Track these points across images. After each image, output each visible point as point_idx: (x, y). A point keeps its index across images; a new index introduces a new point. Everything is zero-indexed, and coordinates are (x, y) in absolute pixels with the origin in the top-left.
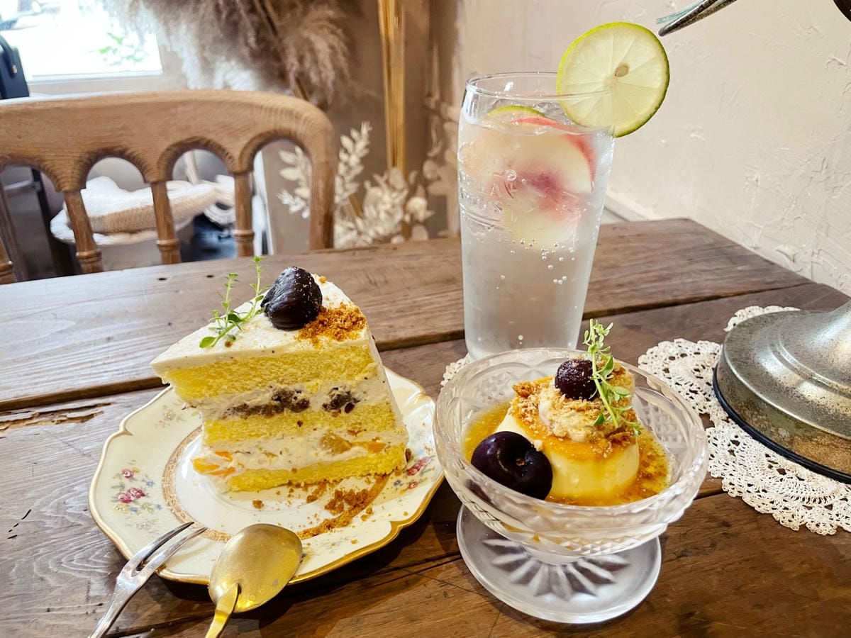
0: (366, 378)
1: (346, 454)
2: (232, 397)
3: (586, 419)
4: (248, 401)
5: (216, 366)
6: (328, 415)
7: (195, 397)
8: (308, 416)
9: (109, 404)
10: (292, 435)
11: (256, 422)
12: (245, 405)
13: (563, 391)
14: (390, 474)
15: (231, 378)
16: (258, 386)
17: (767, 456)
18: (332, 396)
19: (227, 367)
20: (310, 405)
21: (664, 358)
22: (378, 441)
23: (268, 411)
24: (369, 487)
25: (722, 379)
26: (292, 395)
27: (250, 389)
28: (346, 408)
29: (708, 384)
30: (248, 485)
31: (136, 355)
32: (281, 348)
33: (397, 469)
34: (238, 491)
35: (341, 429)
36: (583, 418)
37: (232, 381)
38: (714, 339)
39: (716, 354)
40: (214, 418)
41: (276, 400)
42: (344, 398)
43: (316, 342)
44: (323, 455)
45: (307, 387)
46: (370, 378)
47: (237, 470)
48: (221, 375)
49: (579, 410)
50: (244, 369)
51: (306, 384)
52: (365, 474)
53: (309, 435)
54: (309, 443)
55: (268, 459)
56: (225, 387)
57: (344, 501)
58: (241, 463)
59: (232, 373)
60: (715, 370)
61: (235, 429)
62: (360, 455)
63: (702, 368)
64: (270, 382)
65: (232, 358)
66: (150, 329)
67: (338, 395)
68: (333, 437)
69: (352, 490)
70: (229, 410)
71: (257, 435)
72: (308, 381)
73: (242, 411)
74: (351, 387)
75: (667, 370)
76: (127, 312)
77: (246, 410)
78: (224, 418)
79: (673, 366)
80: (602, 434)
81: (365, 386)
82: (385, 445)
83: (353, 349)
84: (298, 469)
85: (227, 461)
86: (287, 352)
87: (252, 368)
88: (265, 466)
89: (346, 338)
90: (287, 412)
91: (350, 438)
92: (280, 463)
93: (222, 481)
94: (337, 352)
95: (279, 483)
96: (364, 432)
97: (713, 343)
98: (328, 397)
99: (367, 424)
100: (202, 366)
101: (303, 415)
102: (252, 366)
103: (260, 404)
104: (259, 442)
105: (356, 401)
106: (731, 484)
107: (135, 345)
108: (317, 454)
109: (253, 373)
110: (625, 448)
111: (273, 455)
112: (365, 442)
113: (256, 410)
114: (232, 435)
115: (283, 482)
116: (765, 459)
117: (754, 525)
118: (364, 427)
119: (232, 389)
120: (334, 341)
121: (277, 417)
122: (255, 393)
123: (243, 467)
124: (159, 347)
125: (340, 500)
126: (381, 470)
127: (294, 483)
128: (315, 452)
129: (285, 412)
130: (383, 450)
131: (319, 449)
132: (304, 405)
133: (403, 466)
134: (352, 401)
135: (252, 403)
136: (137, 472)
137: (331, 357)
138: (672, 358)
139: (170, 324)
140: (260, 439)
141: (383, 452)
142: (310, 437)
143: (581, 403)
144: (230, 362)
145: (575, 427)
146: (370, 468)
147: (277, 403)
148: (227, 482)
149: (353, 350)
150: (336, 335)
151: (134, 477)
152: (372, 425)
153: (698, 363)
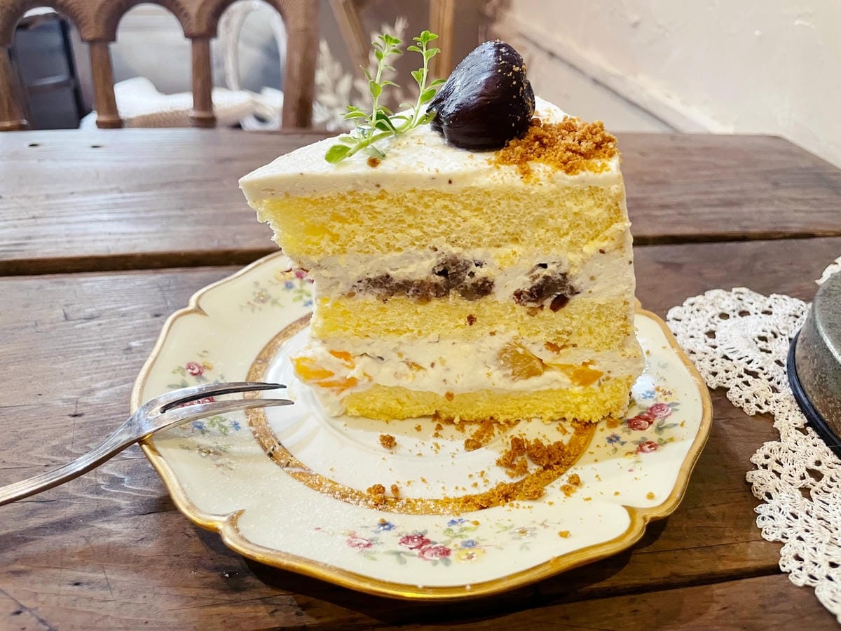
0: (602, 252)
1: (534, 381)
2: (367, 261)
4: (392, 269)
5: (350, 198)
6: (521, 311)
7: (308, 253)
8: (487, 308)
10: (454, 338)
11: (402, 310)
12: (388, 276)
14: (596, 423)
15: (371, 223)
16: (414, 244)
18: (535, 278)
19: (368, 203)
20: (494, 290)
21: (711, 314)
22: (591, 367)
23: (422, 291)
24: (566, 440)
25: (805, 358)
26: (467, 268)
27: (399, 249)
28: (553, 302)
29: (778, 362)
30: (373, 410)
32: (464, 177)
33: (609, 416)
34: (357, 417)
35: (536, 339)
37: (372, 231)
38: (797, 293)
39: (797, 317)
40: (336, 294)
41: (439, 274)
42: (553, 283)
43: (526, 173)
44: (498, 379)
45: (495, 258)
46: (611, 251)
47: (360, 383)
48: (354, 216)
50: (396, 210)
51: (494, 252)
52: (557, 418)
53: (481, 341)
54: (480, 355)
55: (410, 373)
56: (361, 239)
57: (526, 456)
58: (368, 373)
59: (374, 215)
60: (793, 342)
61: (364, 317)
62: (556, 387)
63: (772, 336)
64: (434, 240)
65: (378, 186)
67: (547, 278)
68: (520, 351)
69: (537, 440)
70: (360, 282)
71: (399, 332)
72: (498, 246)
73: (381, 286)
74: (572, 265)
75: (711, 334)
77: (387, 286)
78: (351, 295)
79: (722, 328)
81: (597, 267)
82: (601, 374)
83: (593, 191)
84: (455, 394)
85: (347, 366)
86: (473, 185)
87: (408, 210)
88: (405, 382)
89: (583, 170)
90: (454, 297)
91: (548, 356)
92: (429, 382)
93: (334, 398)
94: (563, 194)
95: (421, 413)
96: (571, 349)
97: (795, 300)
98: (527, 279)
99: (580, 335)
100: (325, 196)
101: (481, 307)
102: (410, 204)
103: (413, 278)
104: (400, 343)
105: (574, 292)
106: (798, 558)
108: (489, 375)
109: (409, 219)
111: (420, 368)
112: (571, 366)
113: (404, 287)
114: (358, 325)
115: (426, 413)
118: (574, 339)
119: (370, 245)
120: (560, 173)
121: (435, 303)
122: (407, 258)
123: (370, 380)
125: (521, 454)
126: (584, 415)
127: (444, 416)
128: (486, 370)
129: (451, 296)
130: (597, 382)
131: (493, 368)
132: (484, 289)
133: (621, 414)
134: (567, 291)
135: (398, 275)
136: (209, 368)
137: (550, 203)
138: (724, 316)
140: (402, 338)
141: (595, 386)
142: (482, 345)
144: (374, 192)
146: (567, 409)
147: (439, 279)
148: (342, 401)
149: (591, 195)
150: (565, 163)
151: (203, 375)
152: (589, 337)
153: (766, 328)
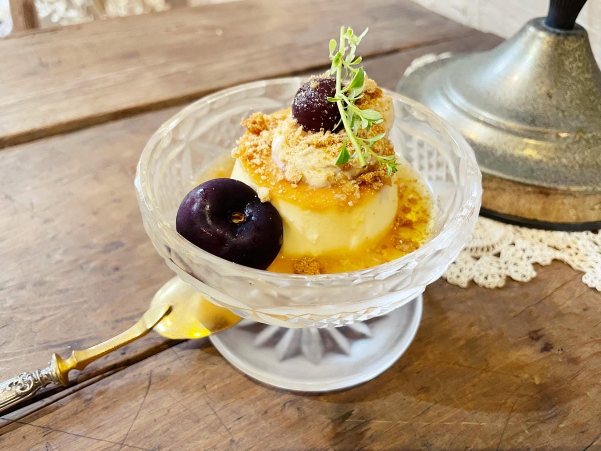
3: (328, 156)
13: (300, 122)
36: (324, 155)
49: (320, 146)
80: (348, 174)
110: (377, 191)
143: (322, 136)
145: (314, 169)
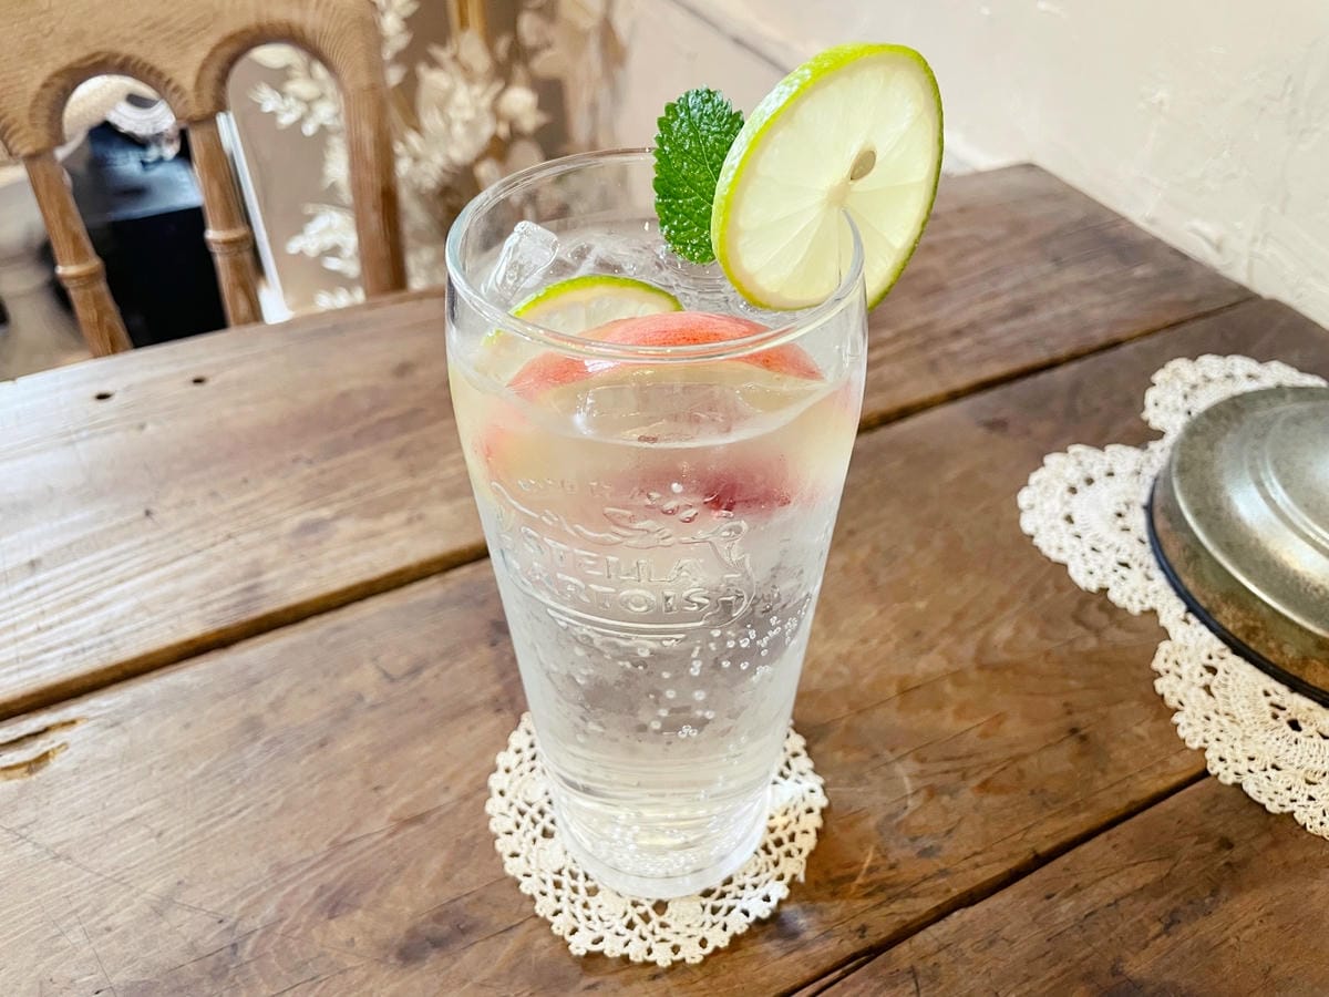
9: (73, 722)
17: (1267, 694)
21: (1060, 491)
29: (1141, 542)
31: (100, 599)
39: (1140, 474)
60: (1148, 510)
63: (1125, 507)
66: (111, 530)
75: (1070, 521)
76: (51, 489)
79: (1078, 508)
106: (1221, 759)
107: (91, 575)
116: (1265, 701)
117: (1267, 839)
124: (140, 574)
138: (1073, 490)
139: (148, 513)
153: (1117, 498)
